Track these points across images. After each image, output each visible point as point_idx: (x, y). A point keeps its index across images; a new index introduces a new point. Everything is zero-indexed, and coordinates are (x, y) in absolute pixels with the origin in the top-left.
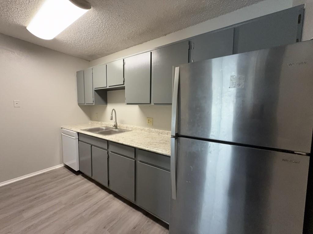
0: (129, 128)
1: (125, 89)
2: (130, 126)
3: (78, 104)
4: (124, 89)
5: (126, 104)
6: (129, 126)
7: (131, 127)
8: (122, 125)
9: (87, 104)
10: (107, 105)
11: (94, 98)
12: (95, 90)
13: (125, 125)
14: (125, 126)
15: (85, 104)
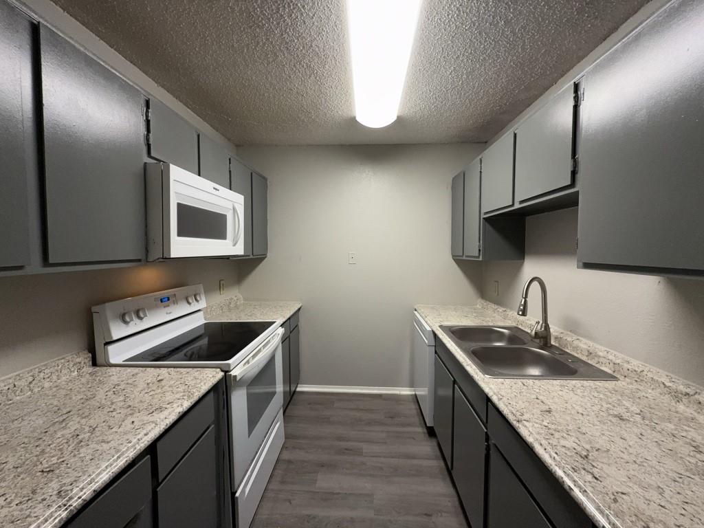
0: (601, 360)
1: (578, 205)
2: (604, 355)
3: (453, 256)
4: (576, 203)
5: (581, 264)
6: (601, 350)
7: (611, 357)
8: (569, 339)
9: (467, 256)
10: (524, 259)
11: (481, 242)
12: (484, 218)
13: (584, 340)
14: (583, 346)
15: (464, 258)
